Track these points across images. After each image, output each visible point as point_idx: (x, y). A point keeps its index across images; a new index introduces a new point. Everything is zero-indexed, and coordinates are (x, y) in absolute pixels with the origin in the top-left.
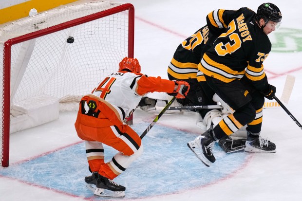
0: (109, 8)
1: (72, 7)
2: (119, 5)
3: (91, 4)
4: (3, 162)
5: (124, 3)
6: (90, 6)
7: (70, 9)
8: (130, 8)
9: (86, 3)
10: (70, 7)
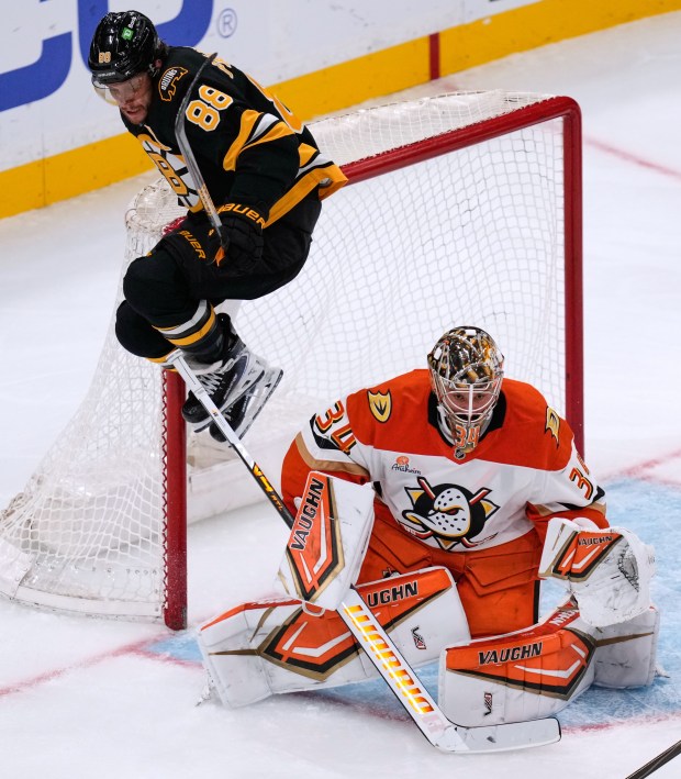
0: (500, 113)
1: (383, 112)
2: (531, 103)
3: (441, 100)
4: (166, 611)
5: (547, 96)
6: (440, 106)
7: (374, 118)
8: (566, 110)
9: (426, 99)
10: (374, 113)
